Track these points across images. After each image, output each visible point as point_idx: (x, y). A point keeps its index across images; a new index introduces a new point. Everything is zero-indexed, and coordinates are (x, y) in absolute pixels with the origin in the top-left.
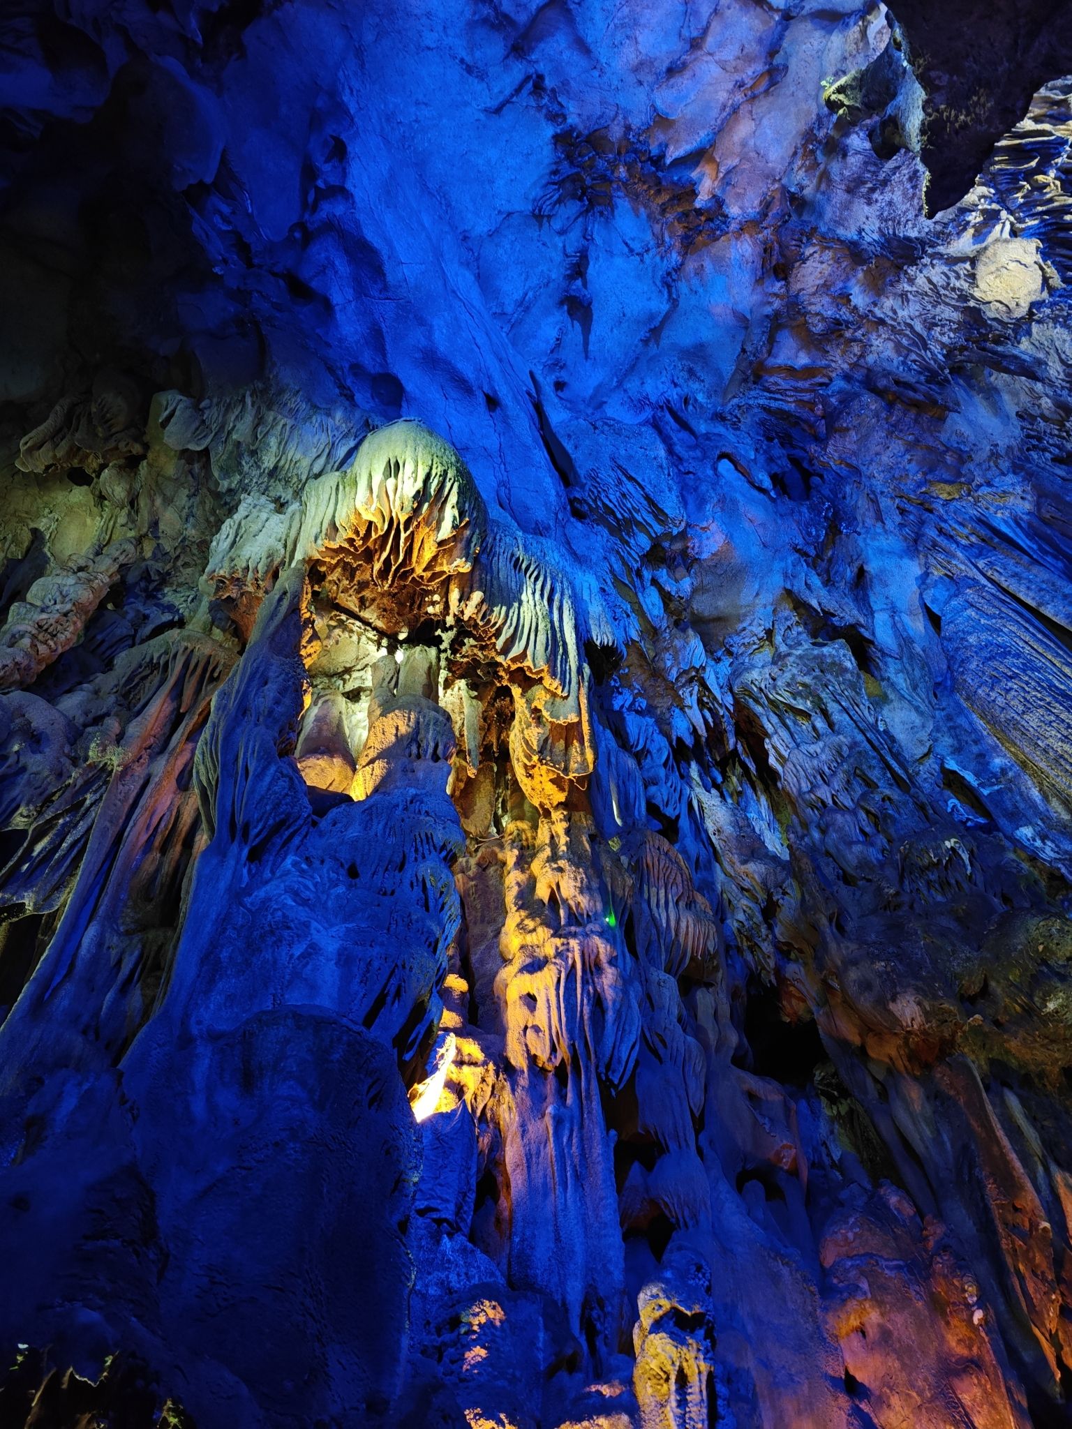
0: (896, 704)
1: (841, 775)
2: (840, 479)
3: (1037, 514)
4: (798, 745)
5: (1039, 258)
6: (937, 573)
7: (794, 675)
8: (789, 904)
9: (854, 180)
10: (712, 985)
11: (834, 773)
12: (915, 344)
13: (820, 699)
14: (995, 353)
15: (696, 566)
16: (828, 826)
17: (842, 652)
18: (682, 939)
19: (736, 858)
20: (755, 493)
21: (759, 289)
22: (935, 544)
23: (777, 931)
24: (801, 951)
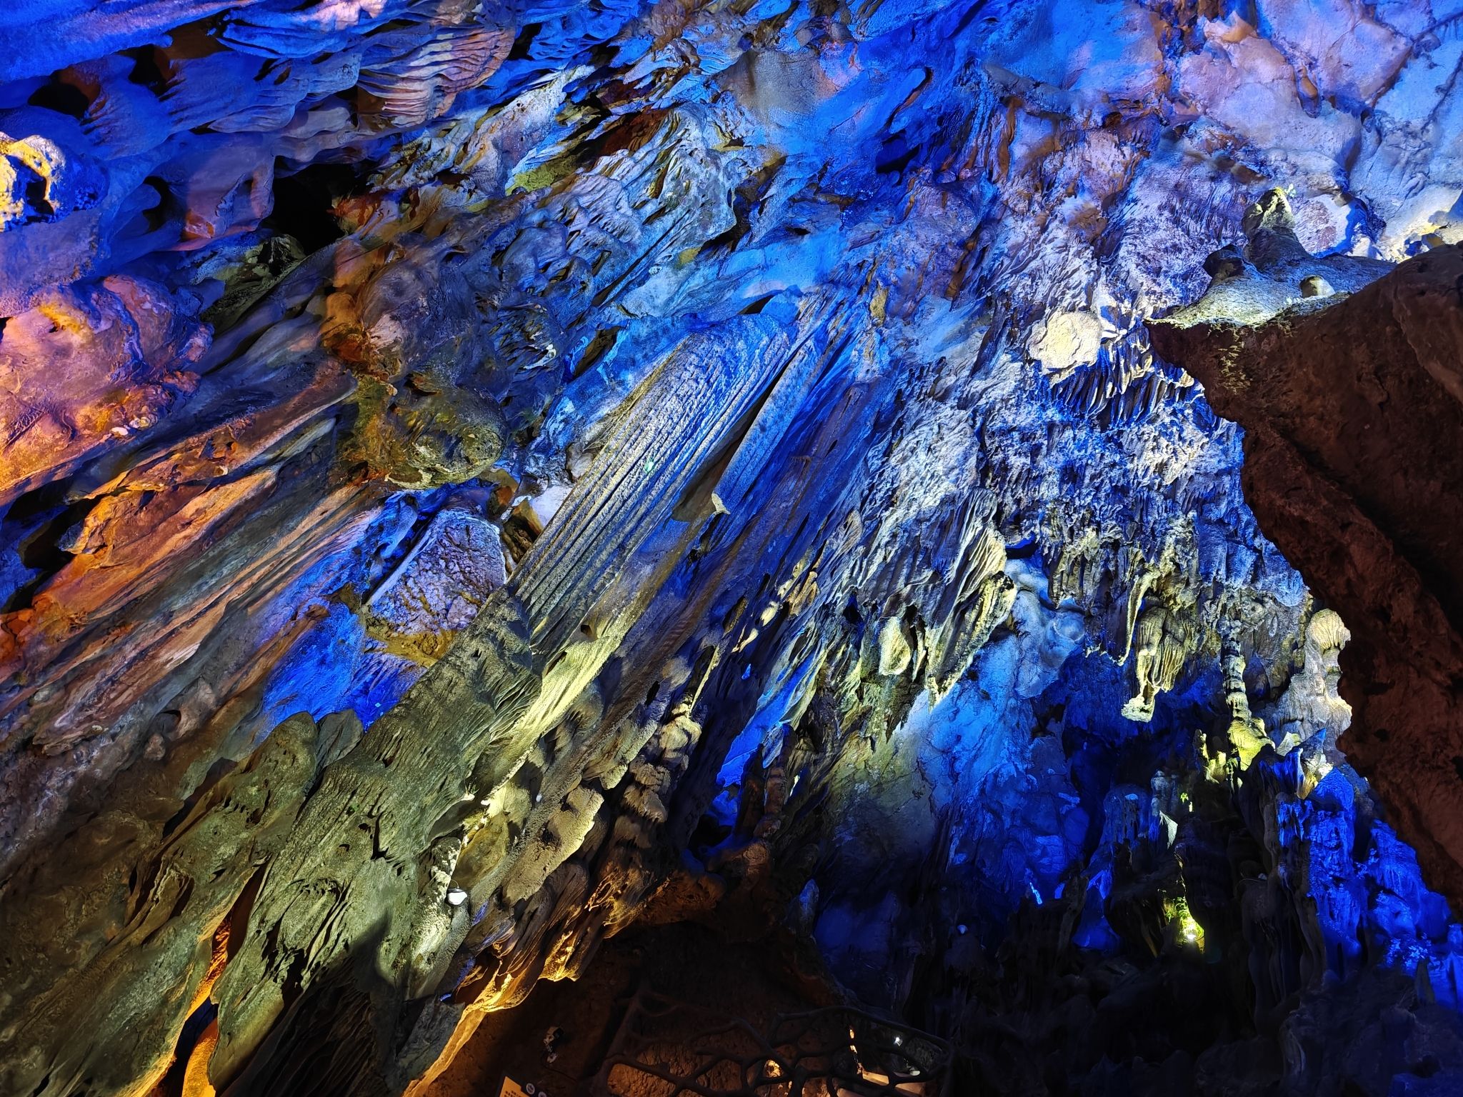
0: (673, 278)
1: (600, 238)
2: (896, 201)
3: (853, 383)
4: (625, 188)
5: (1079, 364)
6: (801, 305)
7: (697, 176)
8: (461, 199)
9: (1186, 191)
10: (355, 124)
11: (601, 229)
12: (1019, 262)
13: (675, 207)
14: (1000, 335)
15: (811, 53)
16: (547, 230)
17: (724, 223)
18: (400, 85)
19: (497, 133)
20: (887, 116)
21: (1099, 98)
22: (828, 300)
23: (428, 187)
24: (413, 214)
